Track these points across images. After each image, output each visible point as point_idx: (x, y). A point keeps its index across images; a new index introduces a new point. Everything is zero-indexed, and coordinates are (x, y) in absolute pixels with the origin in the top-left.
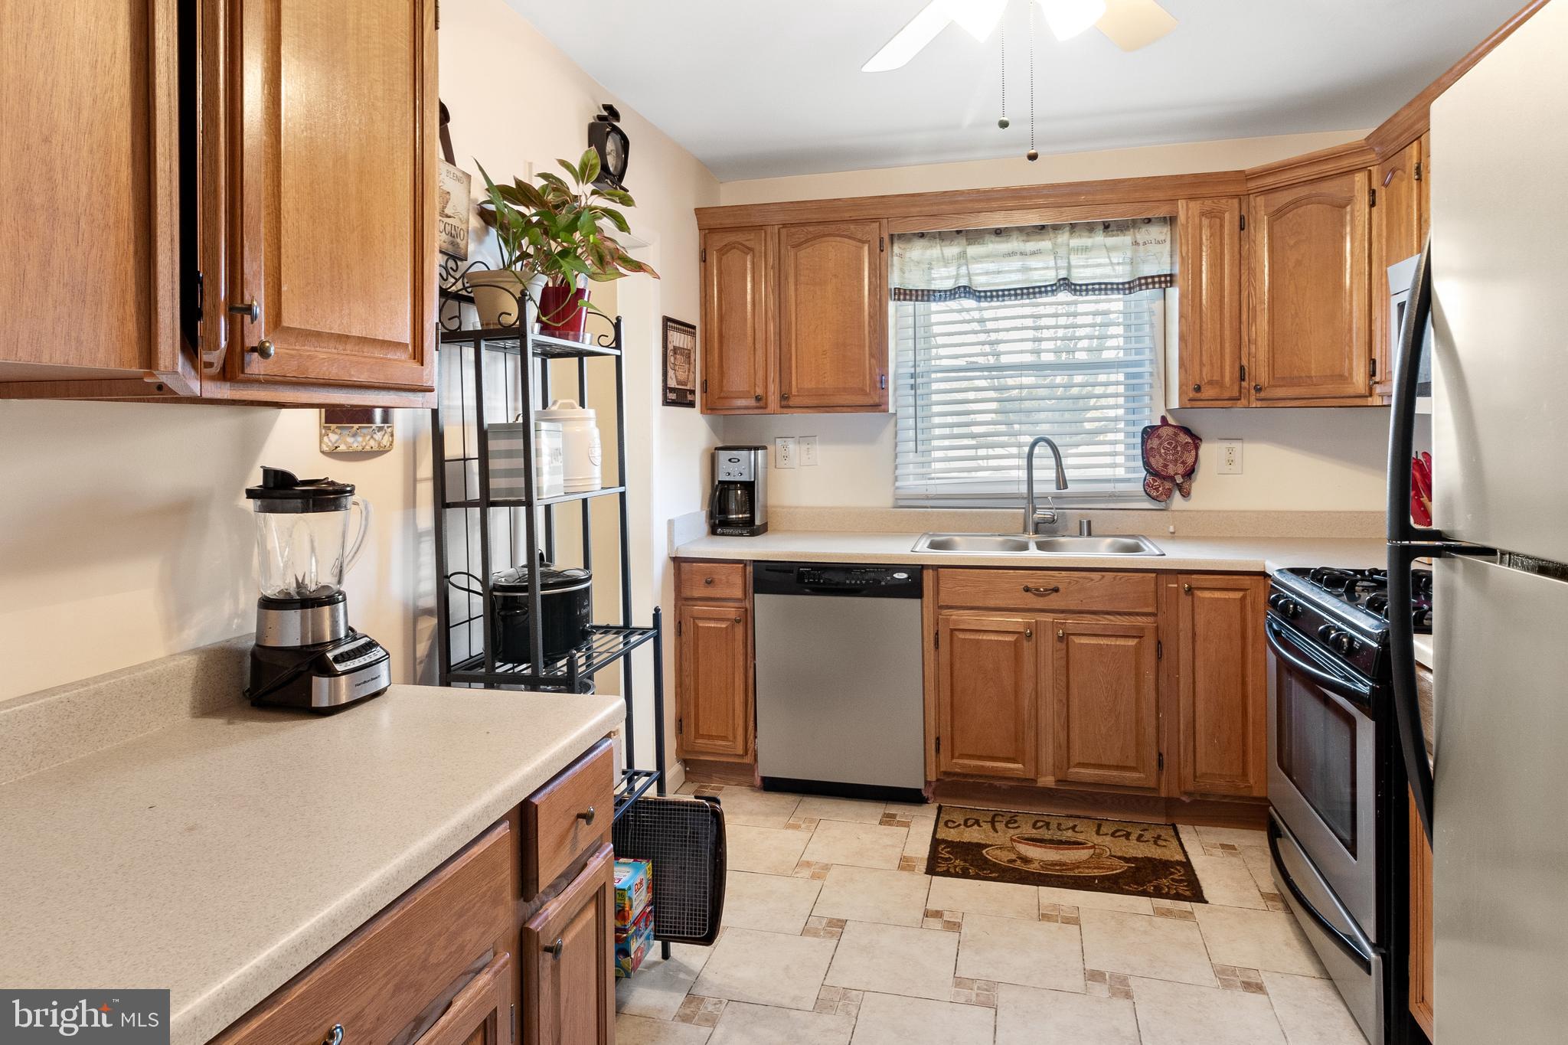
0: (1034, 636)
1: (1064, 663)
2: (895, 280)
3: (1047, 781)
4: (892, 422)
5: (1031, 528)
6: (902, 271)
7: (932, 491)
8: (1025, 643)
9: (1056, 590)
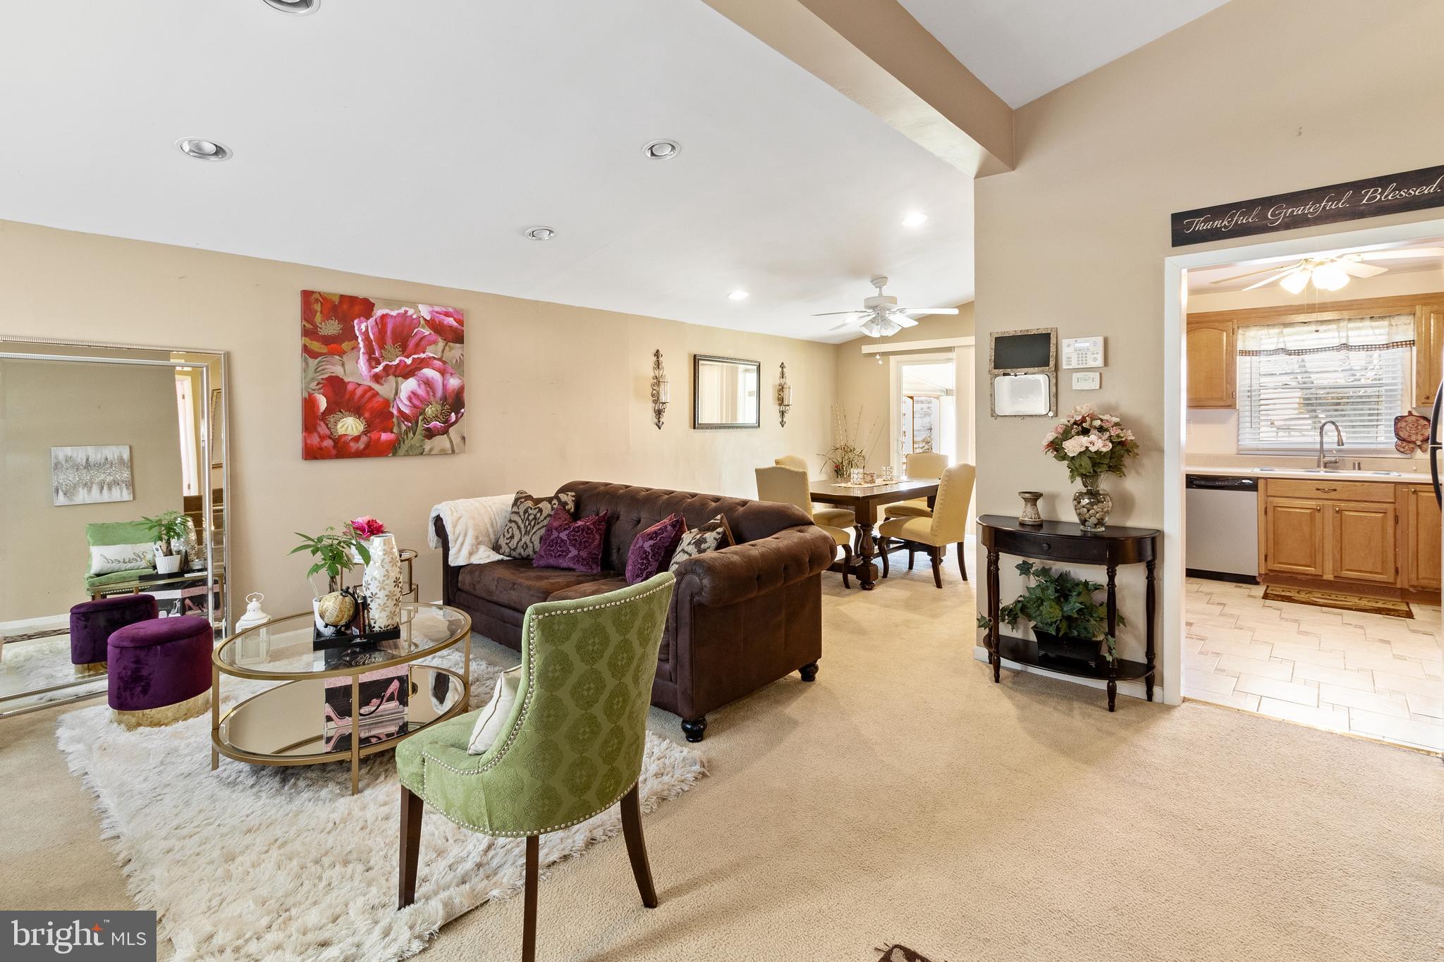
0: (1322, 510)
1: (1339, 523)
2: (1240, 346)
3: (1329, 576)
4: (1236, 414)
5: (1322, 464)
6: (1244, 341)
7: (1261, 447)
8: (1317, 514)
9: (1335, 490)
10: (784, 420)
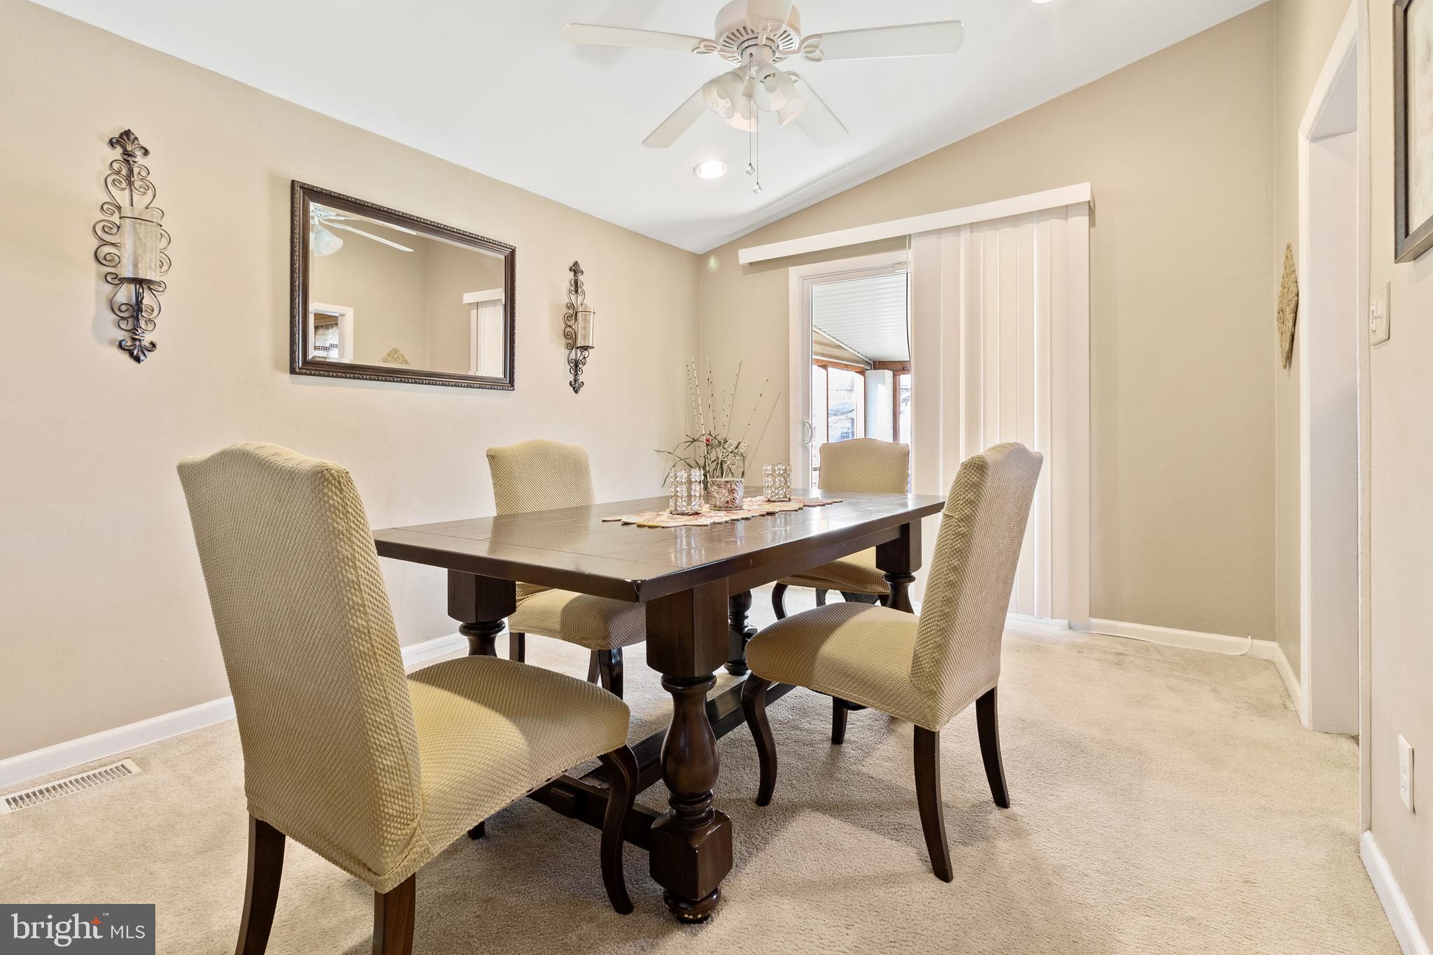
10: (581, 378)
